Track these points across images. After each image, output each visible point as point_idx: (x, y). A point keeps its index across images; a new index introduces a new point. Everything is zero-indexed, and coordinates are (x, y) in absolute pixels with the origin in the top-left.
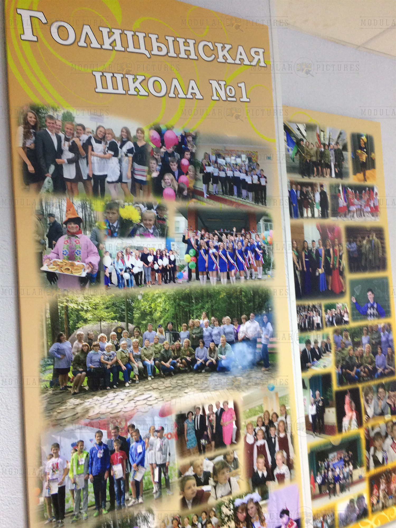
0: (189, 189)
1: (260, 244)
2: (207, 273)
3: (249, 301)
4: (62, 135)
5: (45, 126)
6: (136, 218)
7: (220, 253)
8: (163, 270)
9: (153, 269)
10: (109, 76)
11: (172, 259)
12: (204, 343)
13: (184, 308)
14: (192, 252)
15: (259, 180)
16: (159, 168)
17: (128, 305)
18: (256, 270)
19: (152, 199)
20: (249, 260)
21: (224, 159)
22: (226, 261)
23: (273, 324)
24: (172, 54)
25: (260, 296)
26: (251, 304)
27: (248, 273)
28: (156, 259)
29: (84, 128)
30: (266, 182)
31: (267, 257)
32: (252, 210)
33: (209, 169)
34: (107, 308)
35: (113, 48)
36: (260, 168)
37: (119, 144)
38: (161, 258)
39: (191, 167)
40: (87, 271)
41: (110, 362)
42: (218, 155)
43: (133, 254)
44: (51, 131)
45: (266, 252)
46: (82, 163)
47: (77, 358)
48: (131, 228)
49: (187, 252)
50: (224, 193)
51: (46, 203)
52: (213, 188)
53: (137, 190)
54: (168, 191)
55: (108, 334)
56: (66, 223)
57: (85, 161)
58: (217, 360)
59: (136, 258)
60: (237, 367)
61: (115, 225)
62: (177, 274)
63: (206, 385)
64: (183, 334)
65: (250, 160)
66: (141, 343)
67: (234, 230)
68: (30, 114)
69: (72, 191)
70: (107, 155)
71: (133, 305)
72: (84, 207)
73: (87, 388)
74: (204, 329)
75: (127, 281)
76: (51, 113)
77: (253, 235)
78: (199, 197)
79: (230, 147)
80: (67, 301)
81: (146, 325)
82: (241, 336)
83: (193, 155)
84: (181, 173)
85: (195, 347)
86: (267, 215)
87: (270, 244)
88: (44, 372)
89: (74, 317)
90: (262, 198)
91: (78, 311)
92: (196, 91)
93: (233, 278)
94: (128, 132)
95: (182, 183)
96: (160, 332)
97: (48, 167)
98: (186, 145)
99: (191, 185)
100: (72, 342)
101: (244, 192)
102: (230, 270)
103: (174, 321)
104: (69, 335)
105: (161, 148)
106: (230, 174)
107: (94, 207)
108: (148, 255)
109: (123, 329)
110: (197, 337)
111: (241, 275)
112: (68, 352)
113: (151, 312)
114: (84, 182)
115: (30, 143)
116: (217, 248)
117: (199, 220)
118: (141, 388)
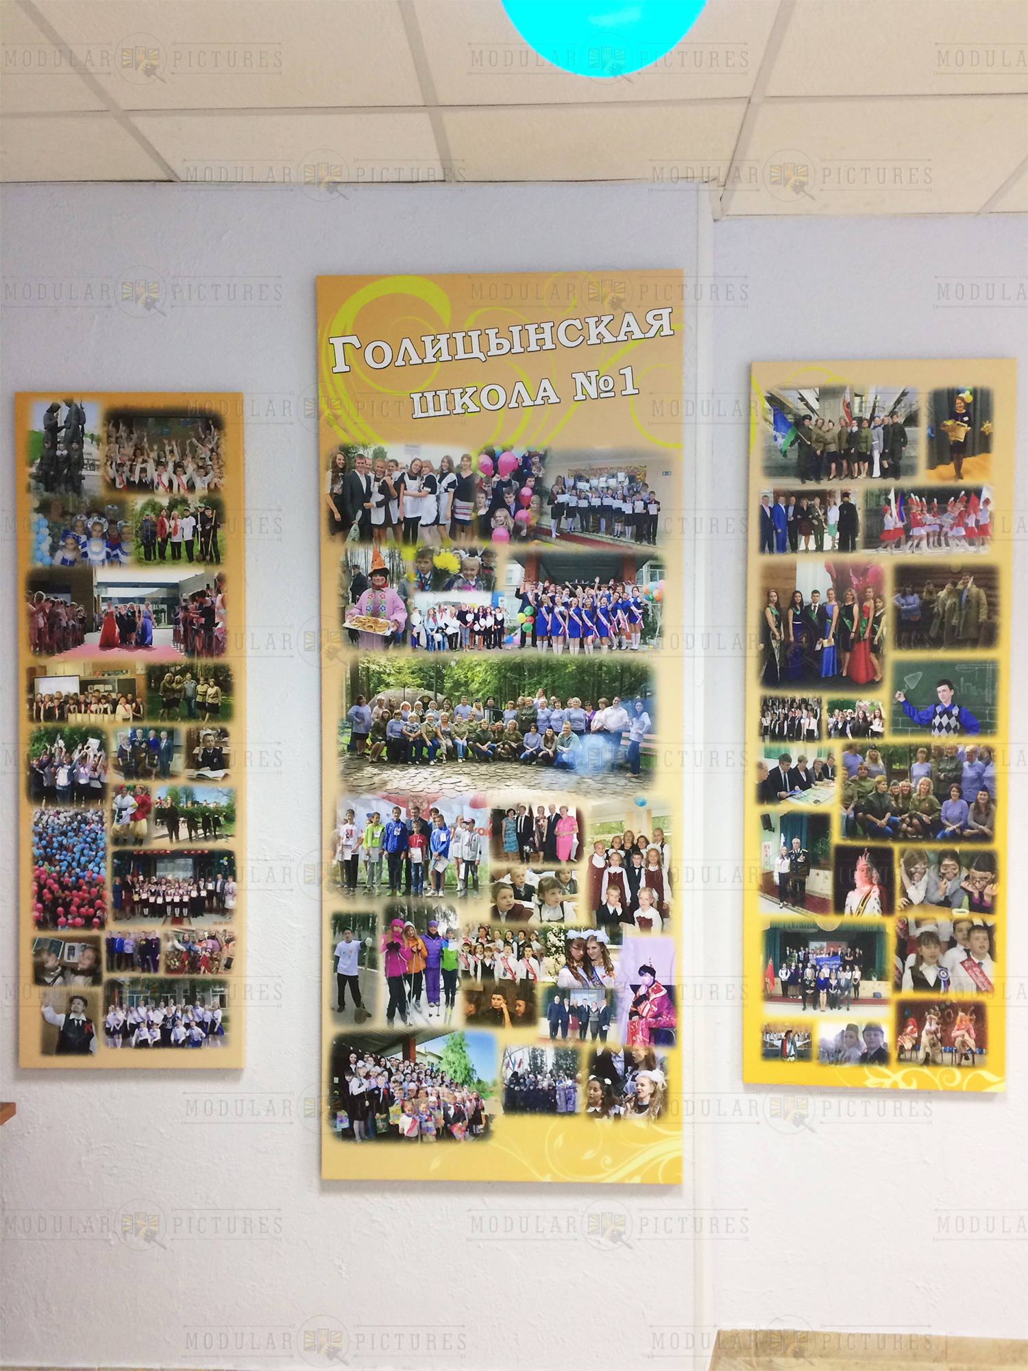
0: (529, 527)
1: (639, 600)
2: (549, 639)
3: (613, 680)
4: (372, 475)
5: (355, 468)
6: (454, 567)
7: (571, 612)
8: (486, 632)
9: (472, 631)
10: (429, 396)
11: (499, 618)
12: (537, 728)
13: (512, 682)
14: (528, 609)
15: (646, 507)
16: (488, 502)
17: (438, 672)
18: (629, 637)
19: (480, 544)
20: (619, 623)
21: (588, 481)
22: (580, 623)
23: (650, 715)
24: (517, 349)
25: (633, 675)
26: (617, 684)
27: (616, 641)
28: (477, 618)
29: (397, 464)
30: (659, 510)
31: (650, 619)
32: (629, 552)
33: (561, 499)
34: (413, 673)
35: (438, 359)
36: (649, 490)
37: (437, 479)
38: (485, 616)
39: (535, 498)
40: (392, 629)
41: (413, 735)
42: (579, 478)
43: (448, 611)
44: (360, 472)
45: (650, 612)
46: (393, 505)
47: (377, 725)
48: (448, 579)
49: (521, 610)
50: (585, 529)
51: (351, 554)
52: (565, 523)
53: (458, 533)
54: (500, 531)
55: (412, 703)
56: (371, 575)
57: (396, 502)
58: (555, 752)
59: (452, 616)
60: (586, 765)
61: (427, 576)
62: (505, 638)
63: (537, 782)
64: (509, 714)
65: (632, 479)
66: (451, 718)
67: (597, 580)
68: (339, 456)
69: (379, 539)
70: (423, 493)
71: (444, 672)
72: (391, 556)
73: (386, 759)
74: (539, 711)
75: (439, 643)
76: (361, 452)
77: (629, 589)
78: (544, 537)
79: (597, 464)
80: (369, 662)
81: (459, 698)
82: (595, 725)
83: (539, 481)
84: (518, 508)
85: (524, 731)
86: (655, 558)
87: (658, 601)
88: (342, 734)
89: (375, 680)
90: (649, 533)
91: (379, 673)
92: (550, 392)
93: (589, 647)
94: (450, 462)
95: (521, 520)
96: (476, 707)
97: (355, 513)
98: (530, 469)
99: (533, 522)
100: (372, 707)
101: (618, 527)
102: (586, 635)
103: (497, 696)
104: (369, 699)
105: (493, 476)
106: (596, 502)
107: (403, 556)
108: (467, 612)
109: (431, 700)
110: (529, 719)
111: (602, 644)
112: (367, 718)
113: (466, 682)
114: (394, 526)
115: (338, 489)
116: (566, 605)
117: (541, 567)
118: (448, 769)
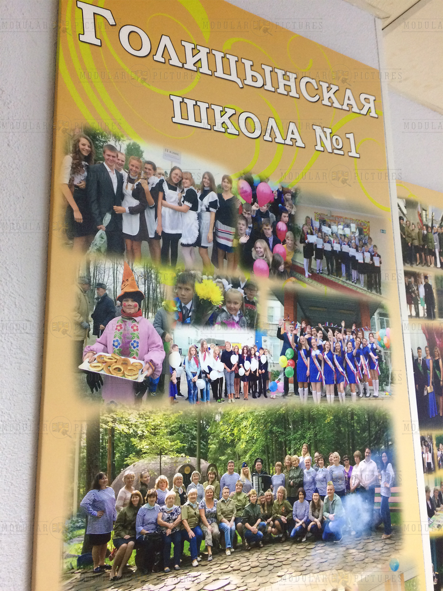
0: (286, 263)
1: (375, 346)
2: (309, 385)
3: (363, 430)
4: (124, 174)
5: (103, 159)
6: (217, 298)
7: (326, 356)
8: (251, 377)
9: (237, 376)
10: (190, 103)
11: (263, 362)
12: (304, 494)
13: (278, 437)
14: (289, 351)
15: (372, 259)
16: (248, 231)
17: (202, 429)
18: (371, 384)
19: (239, 273)
20: (362, 369)
21: (330, 227)
22: (333, 368)
23: (394, 466)
24: (269, 87)
25: (377, 424)
26: (366, 434)
27: (361, 387)
28: (241, 361)
29: (155, 168)
30: (381, 263)
31: (384, 366)
32: (364, 299)
33: (312, 239)
34: (171, 433)
35: (198, 69)
36: (373, 243)
37: (199, 194)
38: (249, 359)
39: (289, 234)
40: (147, 373)
41: (171, 525)
42: (323, 222)
43: (211, 351)
44: (110, 166)
45: (383, 359)
46: (150, 215)
47: (123, 516)
48: (210, 312)
49: (283, 353)
50: (330, 272)
51: (96, 268)
52: (316, 264)
53: (220, 259)
54: (260, 264)
55: (171, 476)
56: (121, 298)
57: (153, 212)
58: (322, 521)
60: (349, 532)
61: (188, 306)
62: (270, 385)
63: (308, 564)
64: (277, 479)
65: (361, 232)
66: (217, 493)
68: (83, 141)
69: (133, 254)
70: (183, 207)
71: (208, 429)
72: (147, 277)
73: (134, 569)
74: (305, 471)
75: (202, 391)
76: (112, 142)
77: (367, 334)
78: (298, 275)
79: (337, 212)
80: (114, 421)
81: (225, 463)
82: (354, 483)
83: (292, 218)
84: (276, 241)
85: (293, 499)
86: (381, 307)
87: (387, 347)
89: (121, 447)
91: (128, 436)
92: (297, 136)
93: (342, 394)
94: (211, 180)
95: (278, 254)
96: (244, 474)
97: (102, 216)
98: (284, 204)
99: (289, 258)
100: (117, 489)
101: (354, 273)
102: (338, 382)
103: (265, 457)
104: (113, 477)
106: (337, 247)
107: (161, 278)
108: (231, 353)
109: (192, 469)
110: (296, 484)
111: (352, 391)
112: (109, 506)
113: (232, 441)
114: (150, 240)
115: (80, 180)
116: (321, 348)
117: (298, 306)
118: (214, 568)
